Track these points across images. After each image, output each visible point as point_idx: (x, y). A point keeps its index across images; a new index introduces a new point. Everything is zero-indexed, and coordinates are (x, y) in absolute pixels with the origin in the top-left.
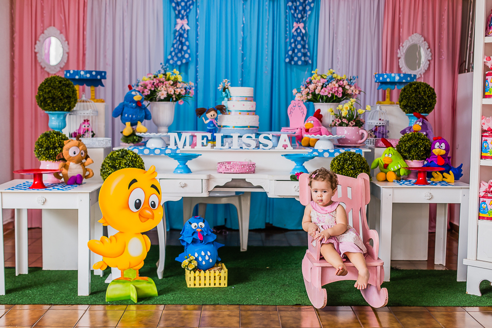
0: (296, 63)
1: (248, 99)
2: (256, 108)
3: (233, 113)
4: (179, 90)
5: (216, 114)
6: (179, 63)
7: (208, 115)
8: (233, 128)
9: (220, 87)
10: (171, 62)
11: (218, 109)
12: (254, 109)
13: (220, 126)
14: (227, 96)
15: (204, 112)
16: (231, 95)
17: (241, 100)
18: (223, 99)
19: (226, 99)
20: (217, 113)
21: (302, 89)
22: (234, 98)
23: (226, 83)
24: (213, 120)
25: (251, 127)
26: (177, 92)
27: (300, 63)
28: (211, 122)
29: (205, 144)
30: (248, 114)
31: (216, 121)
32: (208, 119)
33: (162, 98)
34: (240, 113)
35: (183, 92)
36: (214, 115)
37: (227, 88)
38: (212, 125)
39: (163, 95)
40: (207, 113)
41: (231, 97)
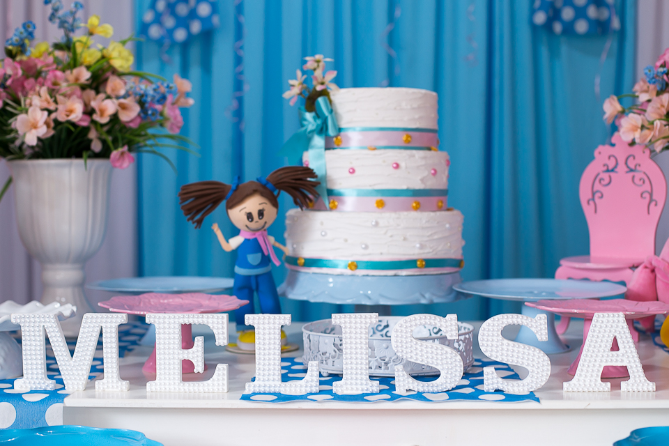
0: (569, 29)
1: (417, 139)
2: (449, 177)
3: (350, 201)
4: (110, 107)
5: (270, 211)
6: (180, 35)
7: (238, 215)
8: (349, 272)
9: (292, 92)
10: (155, 32)
11: (281, 185)
12: (440, 182)
13: (293, 261)
14: (322, 130)
15: (216, 203)
16: (343, 124)
17: (383, 143)
18: (306, 143)
19: (318, 141)
20: (275, 203)
21: (643, 97)
22: (354, 138)
23: (318, 73)
24: (258, 235)
25: (430, 263)
26: (102, 113)
27: (582, 27)
28: (252, 245)
29: (199, 368)
30: (418, 208)
31: (272, 239)
32: (235, 232)
33: (31, 139)
34: (381, 204)
35: (130, 115)
36: (261, 213)
37: (324, 93)
38: (253, 259)
39: (35, 126)
40: (231, 205)
41: (340, 130)
